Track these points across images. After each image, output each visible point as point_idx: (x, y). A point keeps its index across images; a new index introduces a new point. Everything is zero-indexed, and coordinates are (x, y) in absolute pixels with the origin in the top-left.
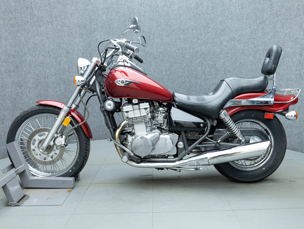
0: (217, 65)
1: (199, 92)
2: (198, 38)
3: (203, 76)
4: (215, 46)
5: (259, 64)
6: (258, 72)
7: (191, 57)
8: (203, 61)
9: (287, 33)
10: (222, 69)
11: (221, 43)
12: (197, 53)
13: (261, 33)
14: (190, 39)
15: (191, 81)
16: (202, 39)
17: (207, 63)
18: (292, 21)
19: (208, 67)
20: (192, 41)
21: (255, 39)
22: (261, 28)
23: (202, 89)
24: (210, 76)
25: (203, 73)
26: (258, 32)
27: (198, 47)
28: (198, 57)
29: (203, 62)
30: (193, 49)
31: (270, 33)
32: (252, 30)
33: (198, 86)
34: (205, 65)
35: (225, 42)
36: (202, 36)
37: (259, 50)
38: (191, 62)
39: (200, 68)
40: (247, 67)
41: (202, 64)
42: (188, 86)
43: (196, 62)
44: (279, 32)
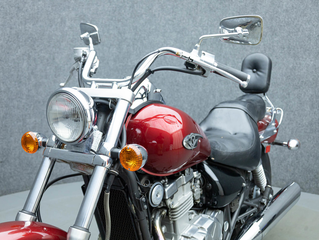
0: (57, 60)
1: (27, 109)
2: (18, 8)
3: (33, 80)
4: (51, 26)
5: (128, 59)
6: (126, 72)
7: (7, 43)
8: (31, 52)
9: (169, 20)
10: (66, 66)
11: (63, 21)
12: (19, 37)
13: (128, 14)
14: (4, 8)
15: (9, 89)
16: (27, 11)
17: (39, 55)
18: (175, 4)
19: (42, 62)
20: (8, 11)
21: (119, 21)
22: (128, 5)
23: (32, 103)
24: (46, 78)
25: (32, 73)
26: (123, 11)
27: (19, 26)
28: (20, 44)
29: (30, 54)
30: (11, 28)
31: (144, 16)
32: (113, 7)
33: (24, 97)
34: (35, 60)
35: (69, 20)
36: (27, 5)
37: (126, 38)
38: (8, 53)
39: (25, 64)
40: (108, 63)
41: (29, 57)
42: (5, 99)
43: (17, 52)
44: (157, 16)
